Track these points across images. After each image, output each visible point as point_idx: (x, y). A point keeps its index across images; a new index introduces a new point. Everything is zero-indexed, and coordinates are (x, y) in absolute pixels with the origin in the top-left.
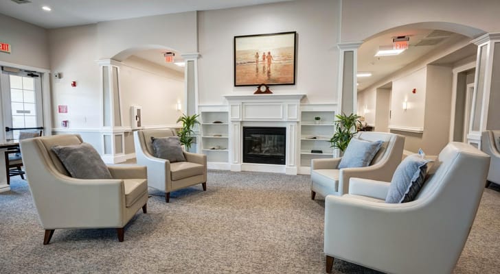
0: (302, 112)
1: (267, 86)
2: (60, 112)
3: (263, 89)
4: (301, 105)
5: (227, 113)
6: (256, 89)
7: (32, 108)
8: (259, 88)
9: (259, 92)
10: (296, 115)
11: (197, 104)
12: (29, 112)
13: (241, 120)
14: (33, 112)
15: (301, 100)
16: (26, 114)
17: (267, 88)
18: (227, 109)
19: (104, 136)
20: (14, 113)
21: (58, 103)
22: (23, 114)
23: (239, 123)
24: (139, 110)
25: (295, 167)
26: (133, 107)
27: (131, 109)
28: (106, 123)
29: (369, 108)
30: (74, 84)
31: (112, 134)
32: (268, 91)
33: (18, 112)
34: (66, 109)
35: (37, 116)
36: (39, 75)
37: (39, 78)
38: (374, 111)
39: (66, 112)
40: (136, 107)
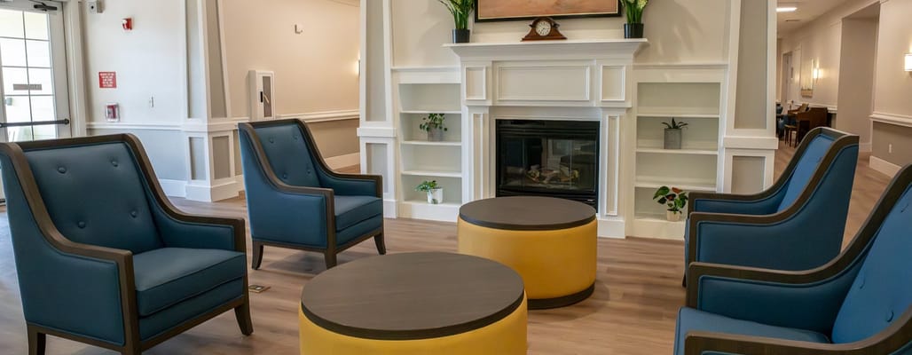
0: (639, 84)
1: (553, 20)
2: (101, 86)
3: (544, 28)
4: (635, 68)
5: (458, 86)
6: (525, 29)
7: (45, 78)
8: (534, 26)
9: (533, 36)
10: (623, 93)
11: (388, 66)
12: (38, 87)
13: (490, 103)
14: (48, 88)
15: (637, 55)
16: (32, 92)
17: (554, 27)
18: (458, 77)
19: (190, 139)
20: (8, 89)
21: (97, 67)
22: (26, 92)
23: (487, 111)
24: (267, 80)
25: (621, 220)
26: (255, 72)
27: (250, 77)
28: (194, 111)
29: (825, 65)
30: (129, 25)
31: (206, 137)
32: (555, 35)
33: (17, 87)
34: (114, 79)
35: (56, 96)
36: (58, 6)
37: (58, 12)
38: (834, 74)
39: (114, 86)
40: (261, 72)
